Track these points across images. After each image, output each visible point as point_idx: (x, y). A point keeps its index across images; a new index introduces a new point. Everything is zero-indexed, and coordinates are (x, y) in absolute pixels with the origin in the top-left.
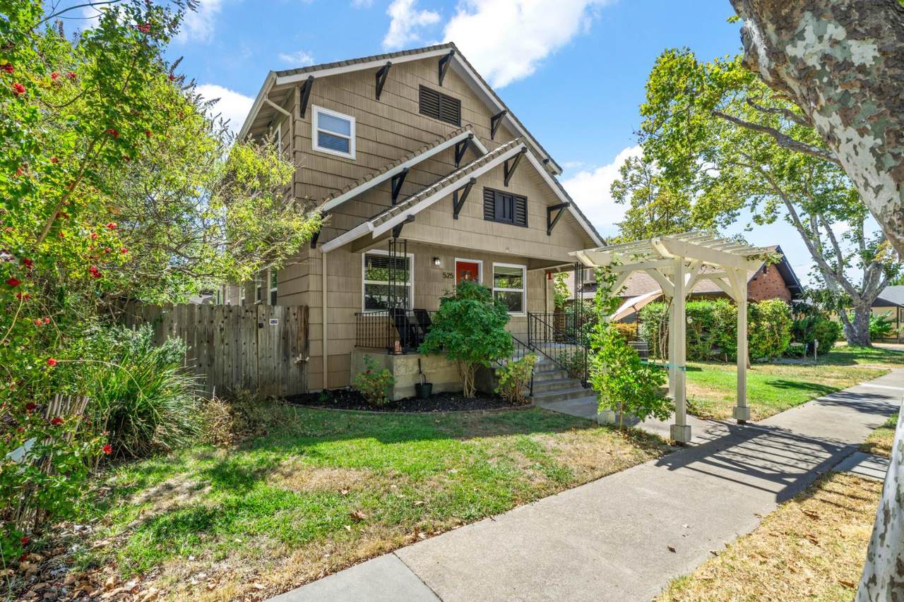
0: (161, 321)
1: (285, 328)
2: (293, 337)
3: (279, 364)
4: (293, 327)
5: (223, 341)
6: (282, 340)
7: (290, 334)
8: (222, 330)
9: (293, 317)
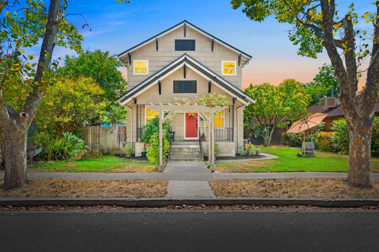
0: (87, 131)
1: (119, 133)
2: (121, 136)
3: (117, 144)
4: (122, 133)
5: (102, 137)
6: (118, 137)
7: (120, 135)
8: (102, 133)
9: (121, 130)
